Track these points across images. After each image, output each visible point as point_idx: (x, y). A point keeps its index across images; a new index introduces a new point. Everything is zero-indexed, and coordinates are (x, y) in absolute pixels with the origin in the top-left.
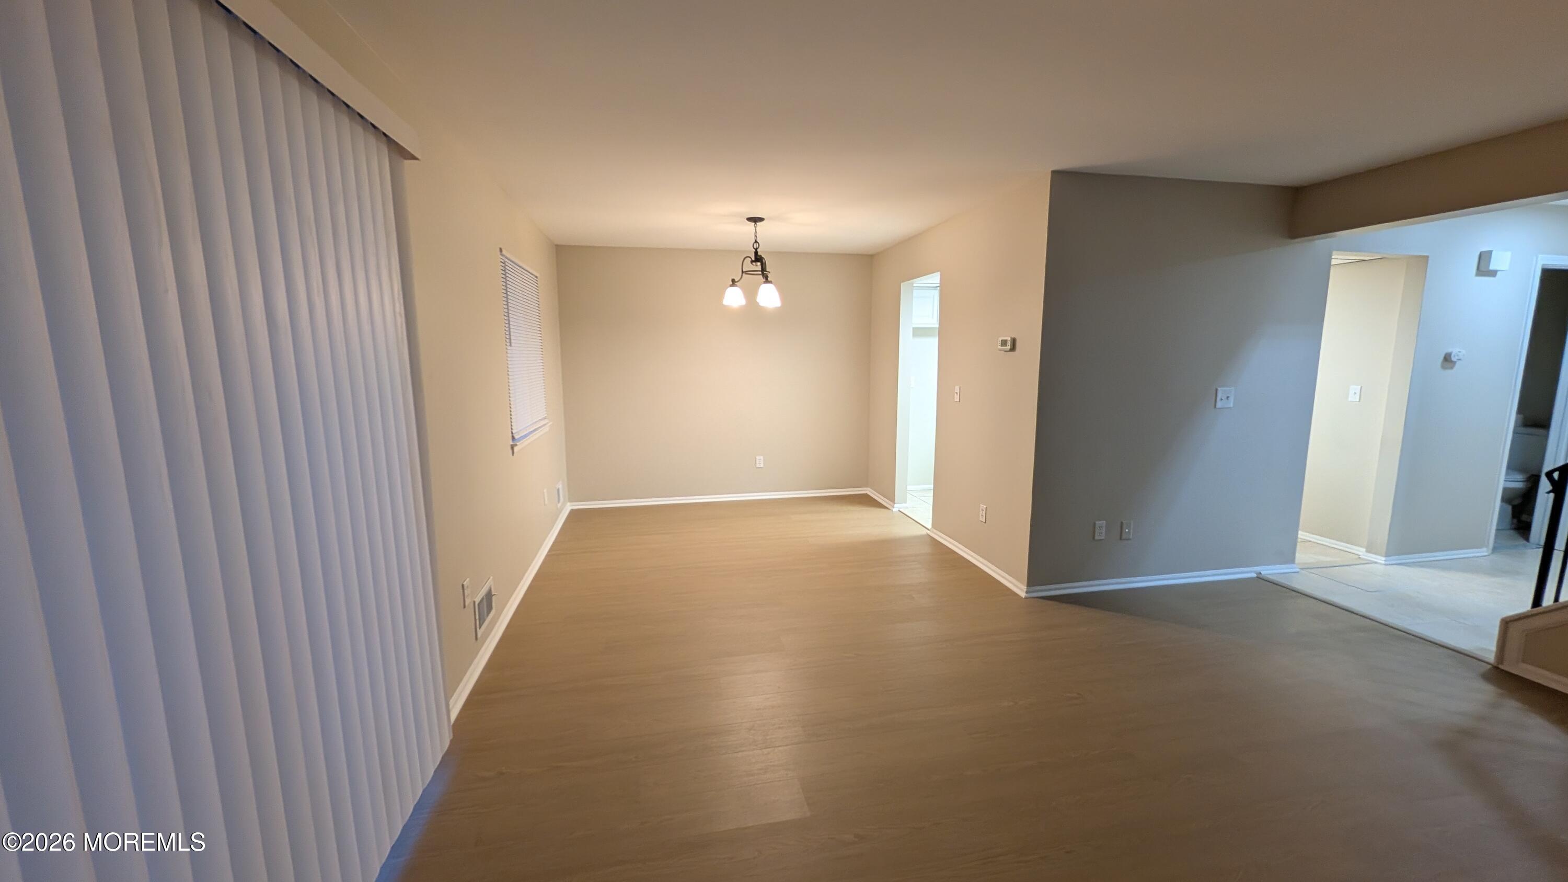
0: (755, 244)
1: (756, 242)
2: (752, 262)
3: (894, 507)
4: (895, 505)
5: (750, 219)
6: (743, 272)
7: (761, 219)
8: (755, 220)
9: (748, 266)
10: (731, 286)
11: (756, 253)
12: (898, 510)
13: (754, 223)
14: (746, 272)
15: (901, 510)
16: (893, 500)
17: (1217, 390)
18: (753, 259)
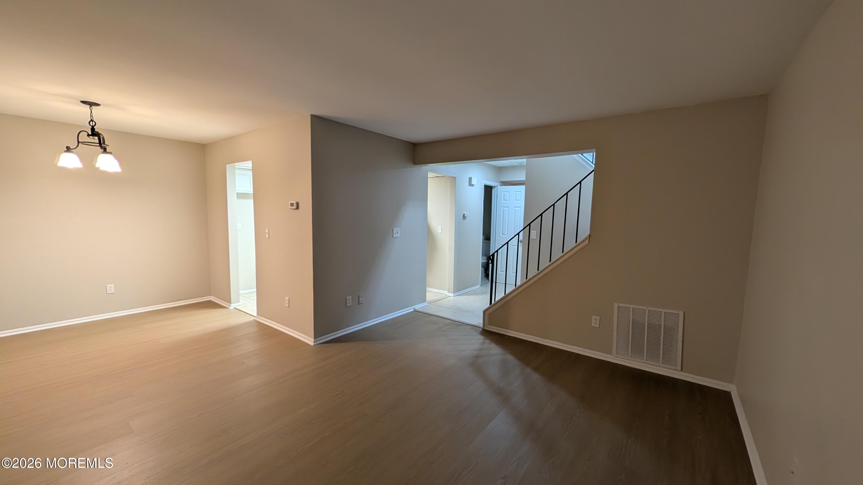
0: (91, 122)
1: (92, 121)
2: (88, 135)
3: (230, 306)
4: (232, 305)
5: (84, 102)
6: (78, 142)
7: (98, 105)
8: (91, 104)
9: (84, 137)
10: (65, 151)
11: (93, 129)
12: (233, 307)
13: (89, 106)
14: (83, 143)
15: (236, 307)
16: (229, 301)
17: (393, 229)
18: (90, 133)
